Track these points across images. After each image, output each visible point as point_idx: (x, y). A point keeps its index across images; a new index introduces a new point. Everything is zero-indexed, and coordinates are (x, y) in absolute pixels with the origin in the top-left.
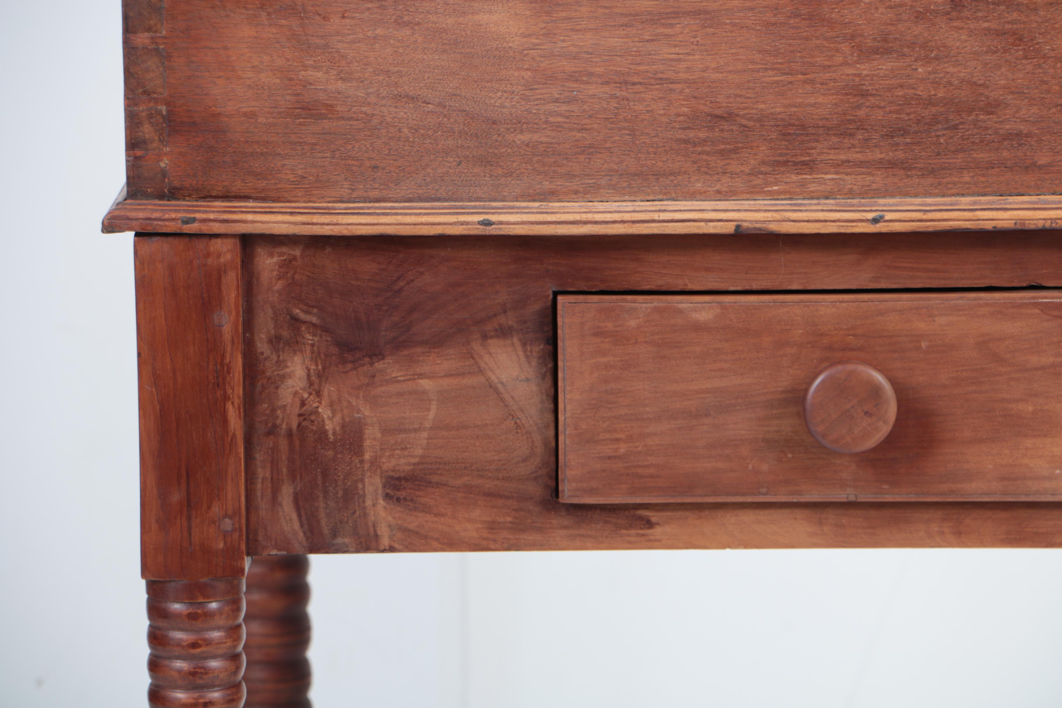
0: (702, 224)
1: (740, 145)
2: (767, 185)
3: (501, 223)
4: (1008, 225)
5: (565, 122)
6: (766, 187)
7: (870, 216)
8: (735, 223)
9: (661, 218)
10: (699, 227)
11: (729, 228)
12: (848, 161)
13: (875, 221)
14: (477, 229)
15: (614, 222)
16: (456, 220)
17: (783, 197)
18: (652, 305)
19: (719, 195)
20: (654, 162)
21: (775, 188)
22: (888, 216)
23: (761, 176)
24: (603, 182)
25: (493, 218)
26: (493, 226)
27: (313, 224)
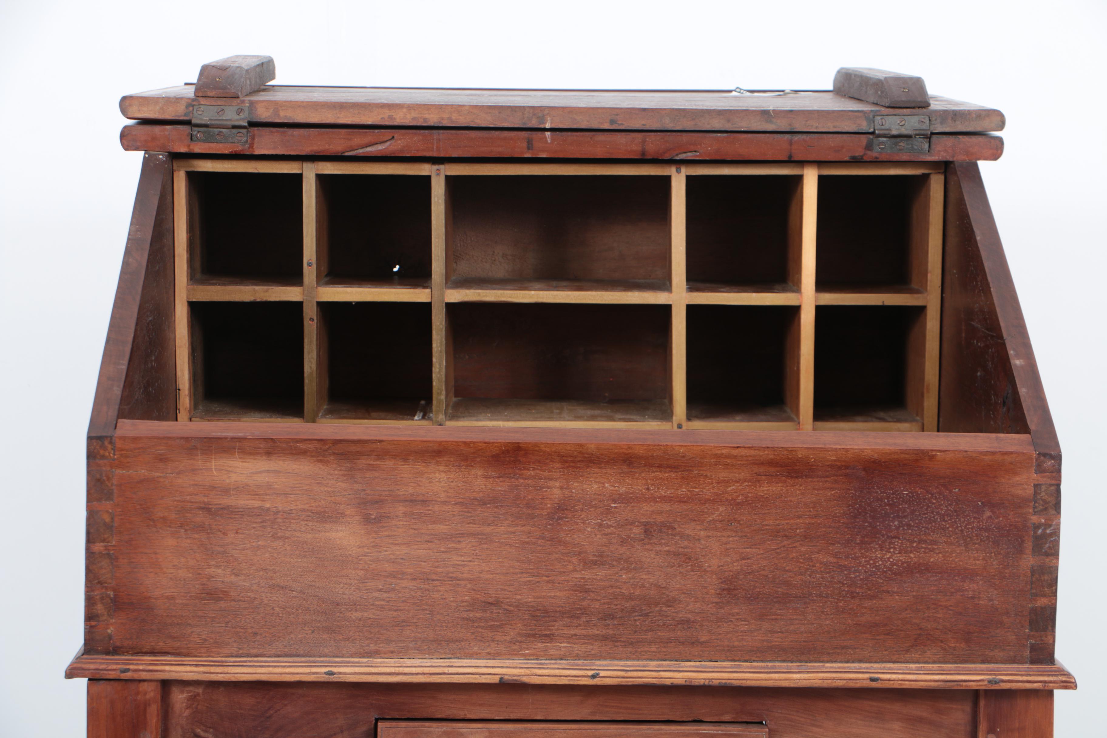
0: (477, 676)
1: (504, 623)
2: (521, 649)
3: (340, 673)
4: (681, 682)
5: (386, 605)
6: (521, 651)
7: (590, 673)
8: (500, 676)
9: (450, 672)
10: (475, 678)
11: (496, 680)
12: (576, 635)
13: (593, 677)
14: (324, 677)
15: (418, 674)
16: (309, 671)
17: (532, 658)
18: (443, 730)
19: (489, 656)
20: (445, 633)
21: (527, 652)
22: (602, 674)
23: (518, 644)
24: (411, 645)
25: (335, 670)
26: (334, 676)
27: (211, 673)
